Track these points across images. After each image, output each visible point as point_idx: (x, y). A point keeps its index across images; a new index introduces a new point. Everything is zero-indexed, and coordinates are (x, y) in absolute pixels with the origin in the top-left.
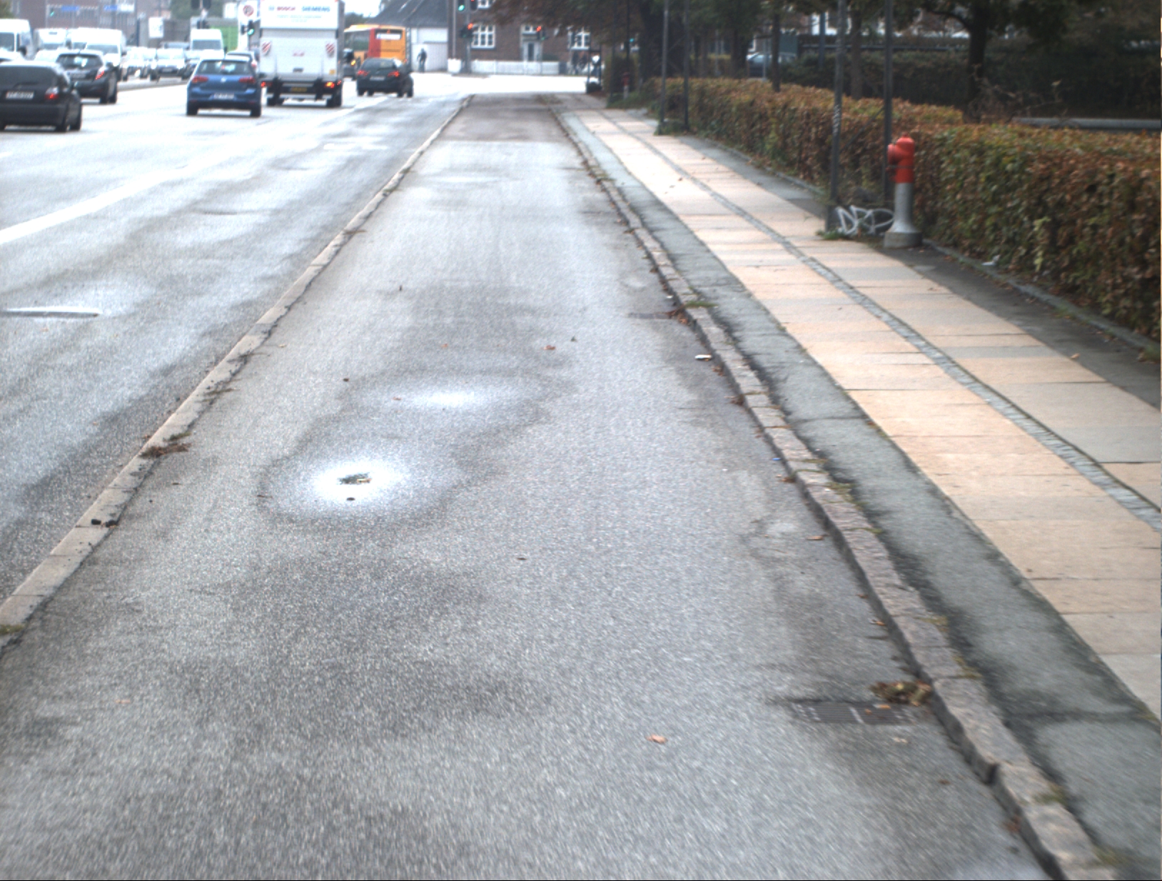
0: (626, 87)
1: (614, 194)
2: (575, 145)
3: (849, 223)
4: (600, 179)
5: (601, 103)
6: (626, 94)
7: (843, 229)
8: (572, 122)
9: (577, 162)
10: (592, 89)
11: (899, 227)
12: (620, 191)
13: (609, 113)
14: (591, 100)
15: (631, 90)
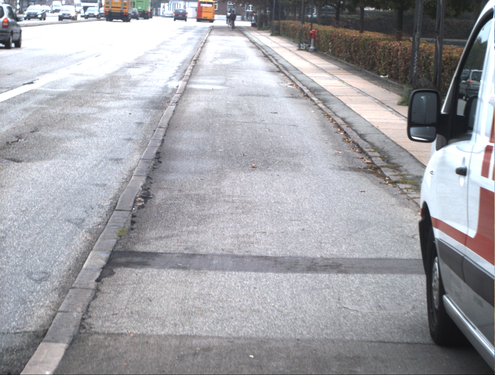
0: (264, 24)
1: (257, 45)
2: (248, 37)
3: (303, 47)
4: (254, 43)
5: (256, 29)
6: (264, 26)
7: (302, 48)
8: (247, 33)
9: (248, 40)
10: (253, 25)
11: (312, 47)
12: (259, 45)
13: (259, 31)
14: (253, 28)
15: (266, 25)
